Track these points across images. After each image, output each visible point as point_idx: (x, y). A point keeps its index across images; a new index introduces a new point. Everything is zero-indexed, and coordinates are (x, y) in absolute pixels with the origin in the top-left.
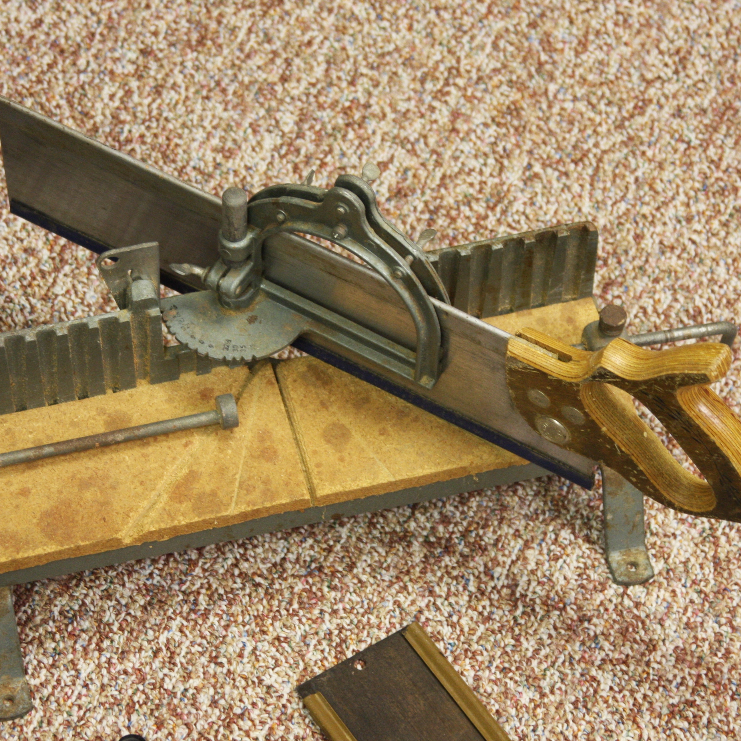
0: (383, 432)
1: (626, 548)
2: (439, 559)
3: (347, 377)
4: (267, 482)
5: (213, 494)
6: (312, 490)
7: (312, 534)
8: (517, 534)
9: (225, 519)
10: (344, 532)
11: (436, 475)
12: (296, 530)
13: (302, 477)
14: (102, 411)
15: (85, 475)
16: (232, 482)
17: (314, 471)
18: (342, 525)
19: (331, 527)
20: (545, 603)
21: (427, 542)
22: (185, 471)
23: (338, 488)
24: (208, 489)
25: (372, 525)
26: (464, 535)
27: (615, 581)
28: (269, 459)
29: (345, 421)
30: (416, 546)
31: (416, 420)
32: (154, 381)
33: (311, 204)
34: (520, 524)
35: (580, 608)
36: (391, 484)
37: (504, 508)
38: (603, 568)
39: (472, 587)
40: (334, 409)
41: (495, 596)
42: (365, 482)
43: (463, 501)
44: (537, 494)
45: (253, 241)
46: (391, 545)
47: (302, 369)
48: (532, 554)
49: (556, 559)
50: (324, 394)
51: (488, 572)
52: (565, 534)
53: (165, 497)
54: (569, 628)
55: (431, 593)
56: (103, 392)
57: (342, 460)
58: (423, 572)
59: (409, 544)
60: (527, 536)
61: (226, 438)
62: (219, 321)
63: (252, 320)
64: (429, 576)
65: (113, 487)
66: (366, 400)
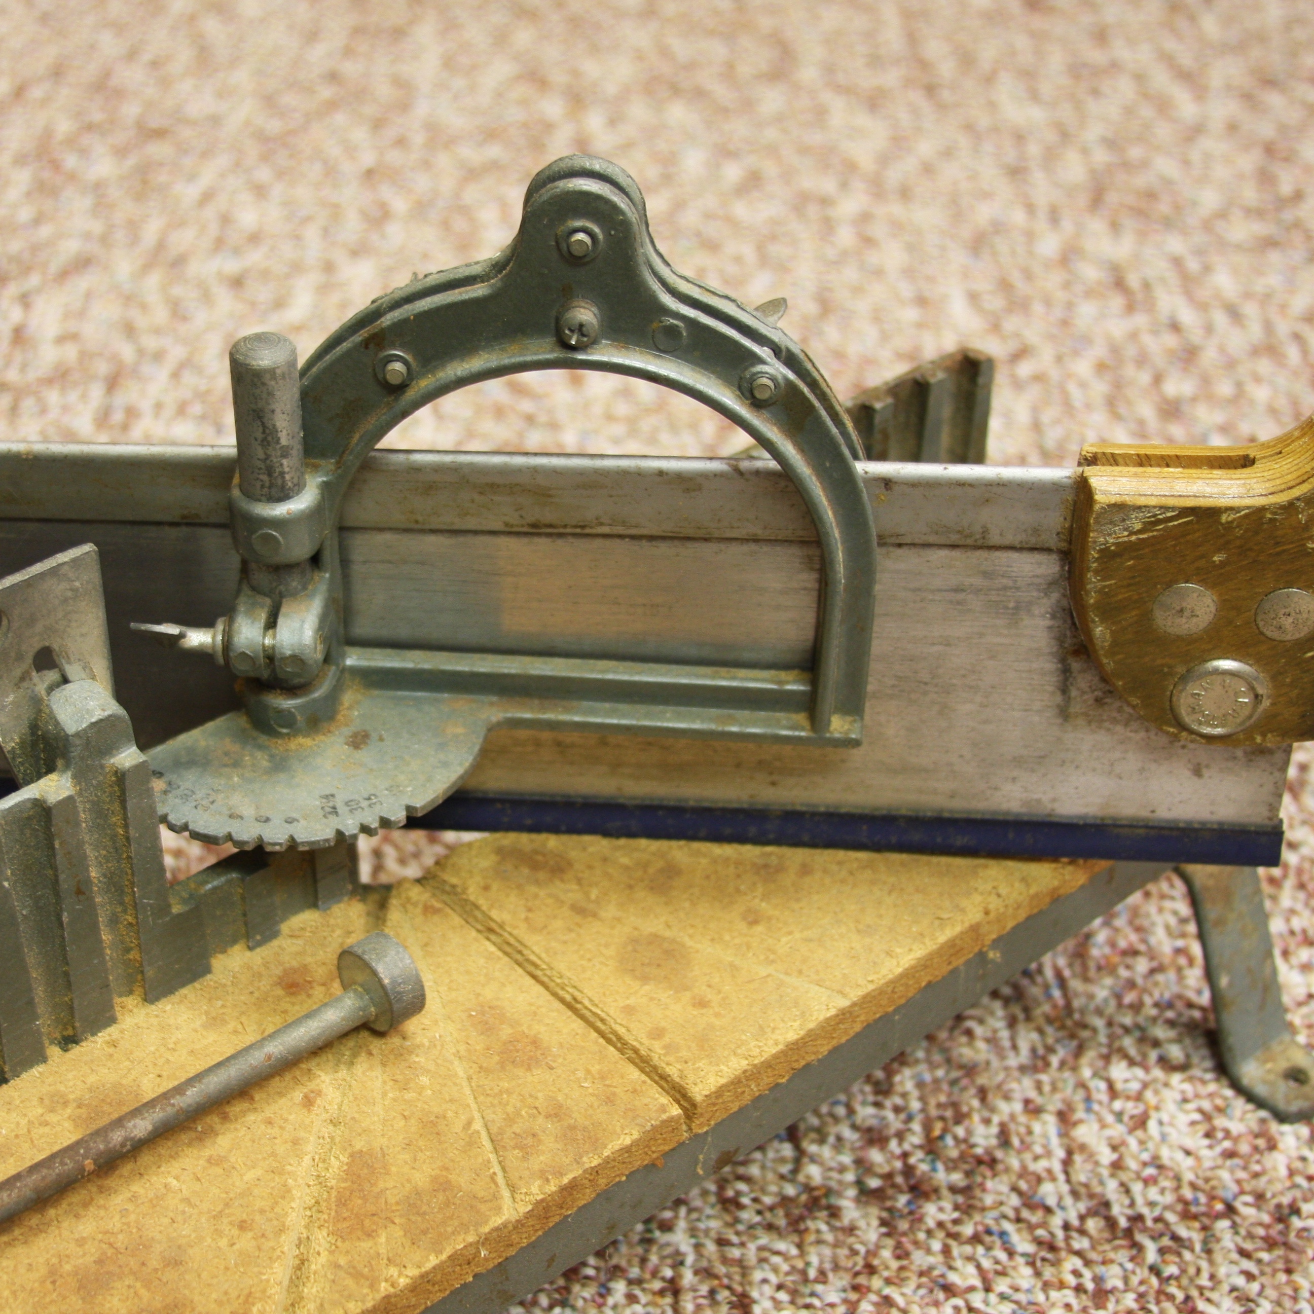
0: (753, 919)
1: (1263, 1044)
2: (917, 1219)
3: (596, 844)
4: (556, 1113)
5: (442, 1185)
6: (679, 1093)
8: (1033, 1109)
9: (499, 1236)
11: (925, 964)
14: (56, 1102)
15: (85, 1257)
16: (472, 1142)
17: (657, 1051)
18: (666, 1227)
19: (647, 1241)
20: (1187, 1216)
21: (866, 1195)
22: (337, 1163)
24: (421, 1178)
25: (730, 1204)
26: (932, 1147)
27: (1282, 1118)
28: (529, 1064)
29: (654, 925)
30: (850, 1210)
31: (805, 870)
32: (150, 997)
34: (1024, 1087)
35: (1260, 1197)
36: (844, 1015)
37: (970, 1070)
38: (1240, 1105)
39: (1023, 1244)
40: (610, 911)
41: (1082, 1243)
44: (1012, 1023)
45: (326, 487)
46: (796, 1226)
48: (1086, 1132)
49: (1141, 1122)
50: (569, 891)
51: (1030, 1202)
52: (1119, 1071)
53: (321, 1239)
54: (1270, 1244)
55: (949, 1290)
56: (43, 1058)
57: (701, 1003)
58: (901, 1254)
59: (834, 1213)
60: (1055, 1103)
61: (400, 1055)
63: (358, 741)
64: (919, 1259)
65: (174, 1263)
66: (671, 871)
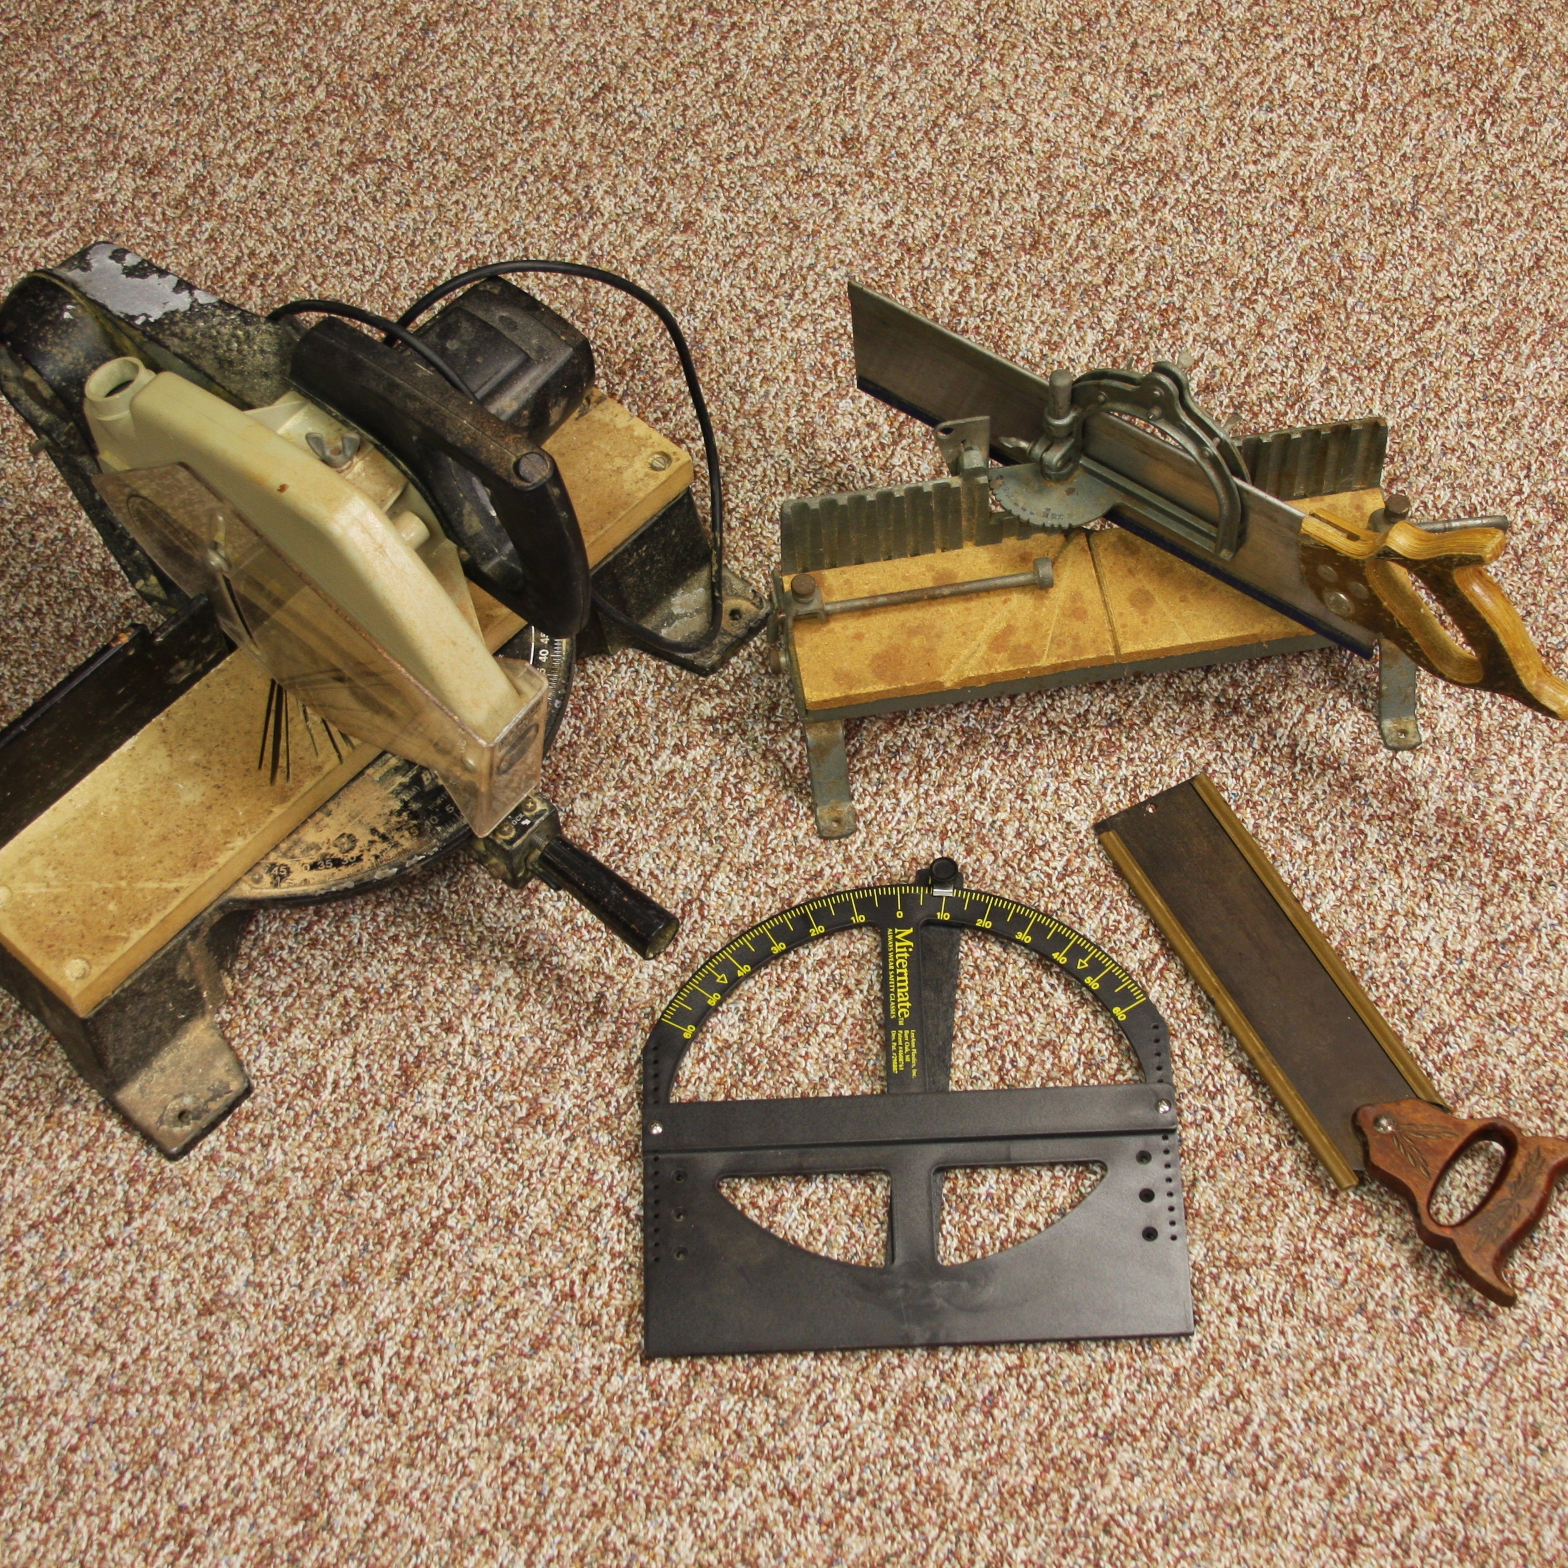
0: (1183, 599)
1: (1397, 716)
2: (1227, 718)
3: (1153, 548)
4: (1076, 638)
5: (1028, 647)
6: (1117, 648)
7: (1114, 690)
8: (1299, 700)
9: (1037, 669)
10: (1143, 689)
11: (1230, 640)
12: (1099, 684)
13: (1108, 636)
14: (931, 568)
15: (913, 624)
16: (1045, 637)
17: (1120, 631)
18: (1141, 683)
19: (1132, 685)
20: (1321, 763)
21: (1217, 702)
22: (1003, 625)
23: (1140, 647)
24: (1023, 641)
25: (1168, 684)
26: (1252, 698)
27: (1386, 746)
28: (1079, 618)
29: (1149, 587)
30: (1207, 705)
31: (1214, 589)
32: (978, 543)
33: (1130, 387)
34: (1303, 691)
35: (1353, 768)
36: (1188, 646)
37: (1289, 675)
38: (1377, 734)
39: (1256, 745)
40: (1140, 576)
41: (1277, 754)
42: (1165, 643)
43: (1253, 668)
44: (1319, 665)
45: (1075, 419)
46: (1184, 703)
47: (1113, 539)
48: (1312, 718)
49: (1334, 723)
50: (1131, 562)
51: (1272, 732)
52: (1343, 702)
53: (984, 647)
54: (1342, 786)
55: (1219, 748)
56: (933, 551)
57: (1145, 622)
58: (1213, 728)
59: (1202, 704)
60: (1308, 702)
61: (1042, 598)
62: (1041, 491)
63: (1070, 492)
64: (1218, 733)
65: (938, 636)
66: (1170, 570)
